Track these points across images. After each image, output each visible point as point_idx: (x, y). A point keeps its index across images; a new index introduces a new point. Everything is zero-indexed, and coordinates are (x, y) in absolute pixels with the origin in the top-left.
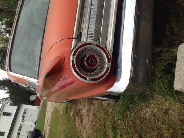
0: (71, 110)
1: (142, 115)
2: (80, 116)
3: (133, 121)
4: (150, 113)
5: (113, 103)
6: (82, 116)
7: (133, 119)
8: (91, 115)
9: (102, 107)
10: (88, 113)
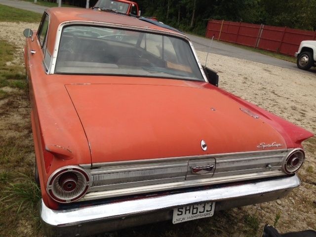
0: (15, 87)
1: (20, 221)
2: (7, 111)
3: (12, 210)
4: (26, 231)
5: (34, 171)
6: (7, 114)
7: (15, 209)
8: (12, 134)
9: (26, 152)
10: (13, 126)
